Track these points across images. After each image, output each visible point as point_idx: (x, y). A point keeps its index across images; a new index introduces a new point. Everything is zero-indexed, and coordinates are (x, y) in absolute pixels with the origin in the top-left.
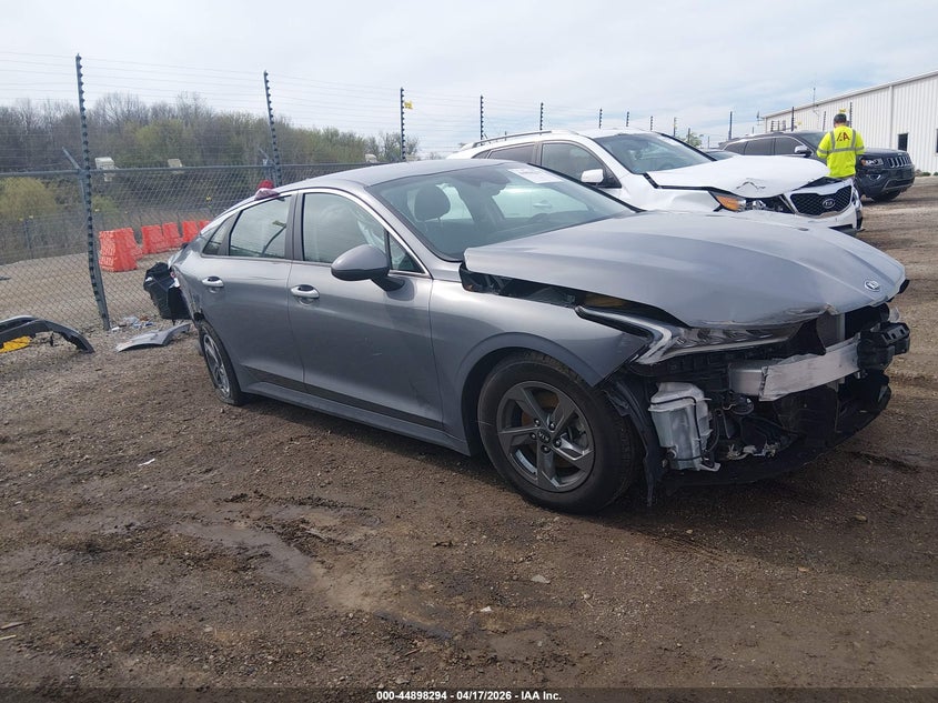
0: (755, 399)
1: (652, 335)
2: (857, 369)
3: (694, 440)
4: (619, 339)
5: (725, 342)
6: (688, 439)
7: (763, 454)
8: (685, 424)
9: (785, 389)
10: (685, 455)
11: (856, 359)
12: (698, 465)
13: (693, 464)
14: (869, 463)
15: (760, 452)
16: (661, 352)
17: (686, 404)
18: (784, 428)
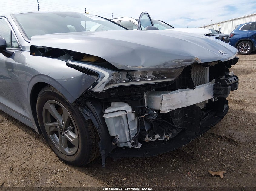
0: (158, 111)
1: (99, 75)
2: (213, 97)
3: (127, 132)
4: (82, 77)
5: (141, 80)
6: (124, 132)
7: (163, 139)
8: (123, 124)
9: (173, 107)
10: (123, 140)
11: (212, 92)
12: (130, 145)
13: (127, 144)
14: (218, 139)
15: (162, 138)
16: (104, 85)
17: (122, 114)
18: (175, 126)
